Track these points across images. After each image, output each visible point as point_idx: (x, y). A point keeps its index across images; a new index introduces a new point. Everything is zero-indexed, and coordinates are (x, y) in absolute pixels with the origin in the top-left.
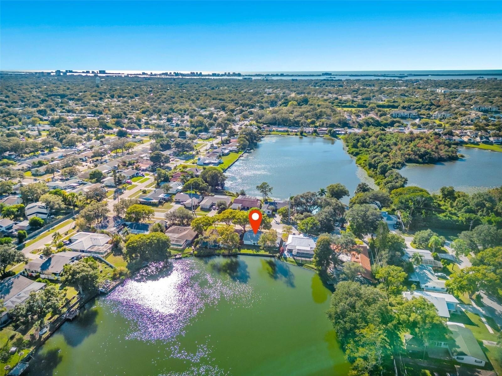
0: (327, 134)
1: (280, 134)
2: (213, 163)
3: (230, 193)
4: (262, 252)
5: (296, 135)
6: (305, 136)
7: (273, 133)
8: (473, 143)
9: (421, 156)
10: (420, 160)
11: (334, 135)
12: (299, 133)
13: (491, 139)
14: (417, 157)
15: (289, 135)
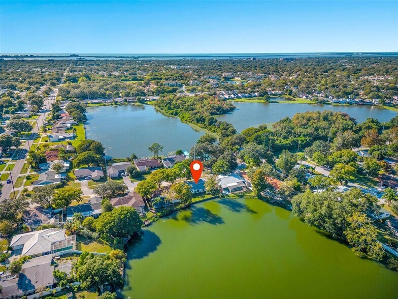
0: (136, 102)
1: (97, 105)
2: (68, 138)
3: (119, 160)
4: (207, 197)
5: (112, 105)
6: (120, 105)
7: (89, 105)
8: (231, 99)
9: (218, 109)
10: (218, 112)
11: (143, 102)
12: (113, 103)
13: (239, 95)
14: (216, 111)
15: (105, 105)
